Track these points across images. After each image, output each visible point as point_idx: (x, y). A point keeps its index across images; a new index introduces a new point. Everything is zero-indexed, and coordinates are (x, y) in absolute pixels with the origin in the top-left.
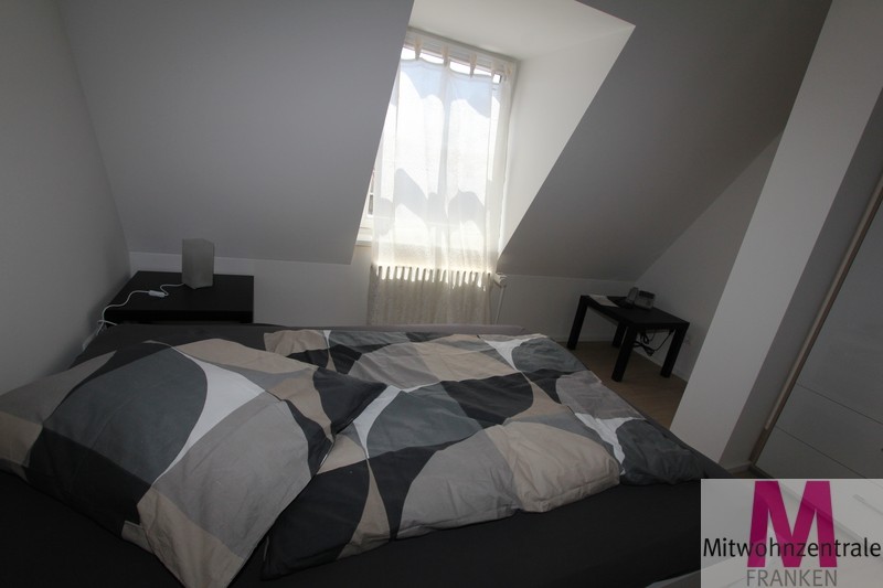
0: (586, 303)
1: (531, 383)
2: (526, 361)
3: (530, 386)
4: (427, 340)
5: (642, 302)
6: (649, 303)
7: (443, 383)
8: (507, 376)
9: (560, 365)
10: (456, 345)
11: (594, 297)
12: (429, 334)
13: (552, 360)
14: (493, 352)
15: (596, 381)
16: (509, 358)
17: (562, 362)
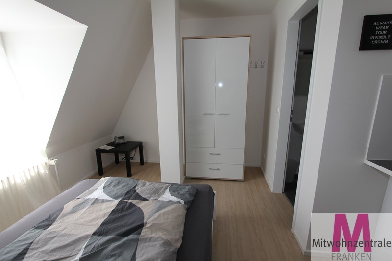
0: (99, 152)
1: (130, 201)
2: (117, 194)
3: (131, 203)
4: (54, 221)
5: (122, 141)
6: (124, 140)
7: (94, 234)
8: (117, 206)
9: (129, 186)
10: (74, 211)
11: (102, 148)
12: (50, 217)
13: (124, 186)
14: (96, 201)
15: (145, 183)
16: (107, 197)
17: (128, 184)
